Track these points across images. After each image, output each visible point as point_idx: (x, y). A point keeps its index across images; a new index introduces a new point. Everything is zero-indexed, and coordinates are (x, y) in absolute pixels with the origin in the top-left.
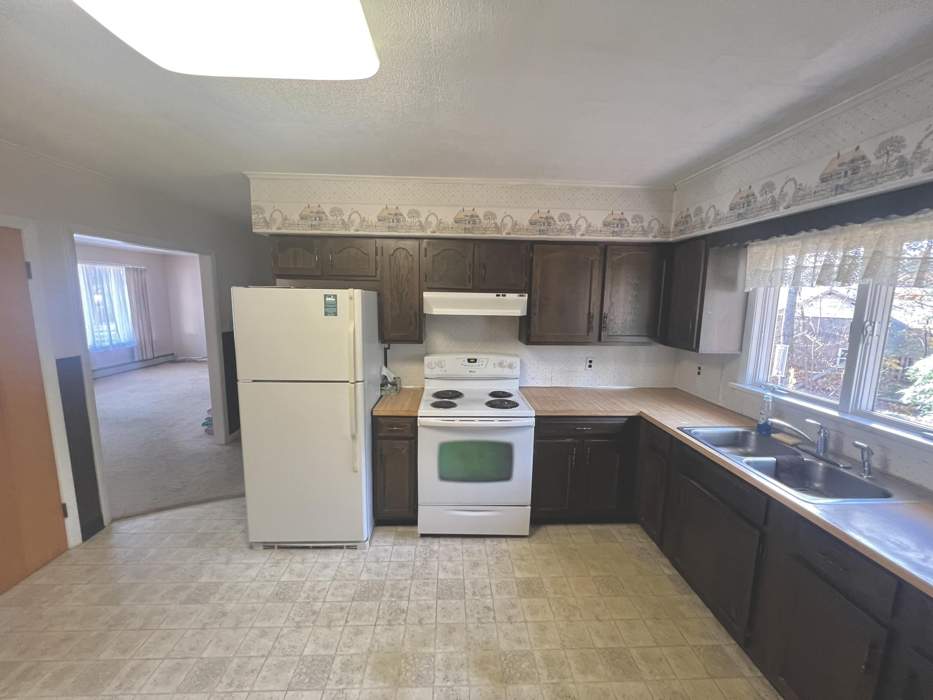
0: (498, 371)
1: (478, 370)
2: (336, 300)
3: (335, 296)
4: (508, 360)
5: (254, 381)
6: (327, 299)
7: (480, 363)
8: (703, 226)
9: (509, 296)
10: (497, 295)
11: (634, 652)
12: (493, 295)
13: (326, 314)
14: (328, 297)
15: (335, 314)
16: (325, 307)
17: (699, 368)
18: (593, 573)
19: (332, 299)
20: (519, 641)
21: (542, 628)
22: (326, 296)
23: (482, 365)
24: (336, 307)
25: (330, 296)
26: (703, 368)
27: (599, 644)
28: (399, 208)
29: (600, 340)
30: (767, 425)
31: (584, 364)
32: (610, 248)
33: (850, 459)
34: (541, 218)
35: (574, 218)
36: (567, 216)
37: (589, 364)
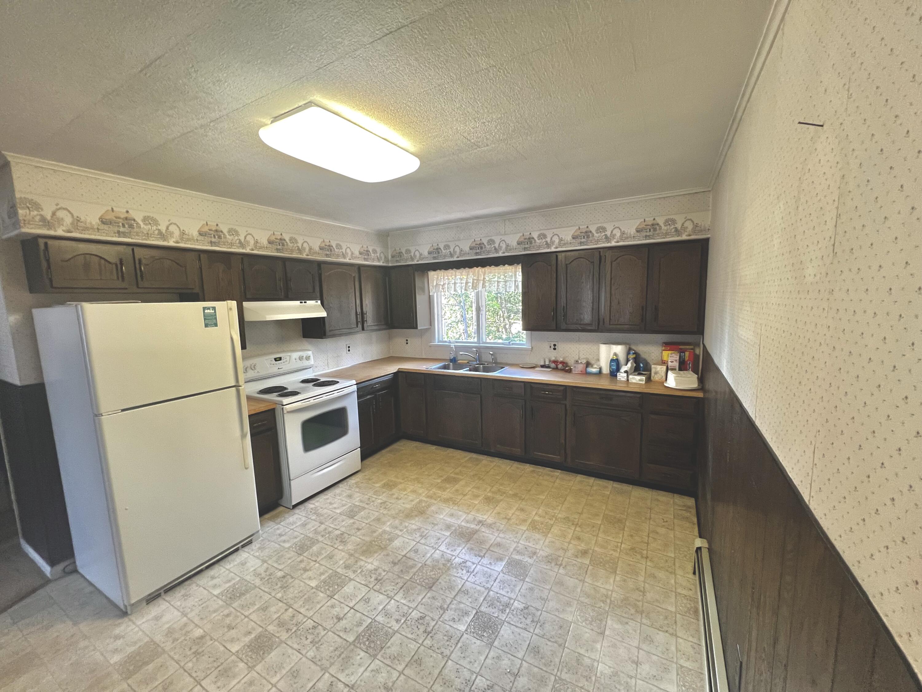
0: (300, 364)
1: (284, 366)
2: (215, 312)
3: (214, 308)
4: (304, 354)
5: (123, 410)
6: (206, 311)
7: (284, 360)
8: (412, 259)
9: (309, 302)
10: (301, 303)
11: (452, 475)
12: (297, 303)
13: (206, 326)
14: (207, 309)
15: (216, 325)
16: (205, 319)
17: (407, 340)
18: (409, 465)
19: (211, 311)
20: (412, 501)
21: (414, 491)
22: (204, 309)
23: (286, 361)
24: (216, 319)
25: (209, 308)
26: (409, 340)
27: (439, 481)
28: (219, 225)
29: (363, 329)
30: (454, 358)
31: (345, 350)
32: (362, 268)
33: (486, 362)
34: (326, 245)
35: (344, 248)
36: (340, 246)
37: (348, 349)
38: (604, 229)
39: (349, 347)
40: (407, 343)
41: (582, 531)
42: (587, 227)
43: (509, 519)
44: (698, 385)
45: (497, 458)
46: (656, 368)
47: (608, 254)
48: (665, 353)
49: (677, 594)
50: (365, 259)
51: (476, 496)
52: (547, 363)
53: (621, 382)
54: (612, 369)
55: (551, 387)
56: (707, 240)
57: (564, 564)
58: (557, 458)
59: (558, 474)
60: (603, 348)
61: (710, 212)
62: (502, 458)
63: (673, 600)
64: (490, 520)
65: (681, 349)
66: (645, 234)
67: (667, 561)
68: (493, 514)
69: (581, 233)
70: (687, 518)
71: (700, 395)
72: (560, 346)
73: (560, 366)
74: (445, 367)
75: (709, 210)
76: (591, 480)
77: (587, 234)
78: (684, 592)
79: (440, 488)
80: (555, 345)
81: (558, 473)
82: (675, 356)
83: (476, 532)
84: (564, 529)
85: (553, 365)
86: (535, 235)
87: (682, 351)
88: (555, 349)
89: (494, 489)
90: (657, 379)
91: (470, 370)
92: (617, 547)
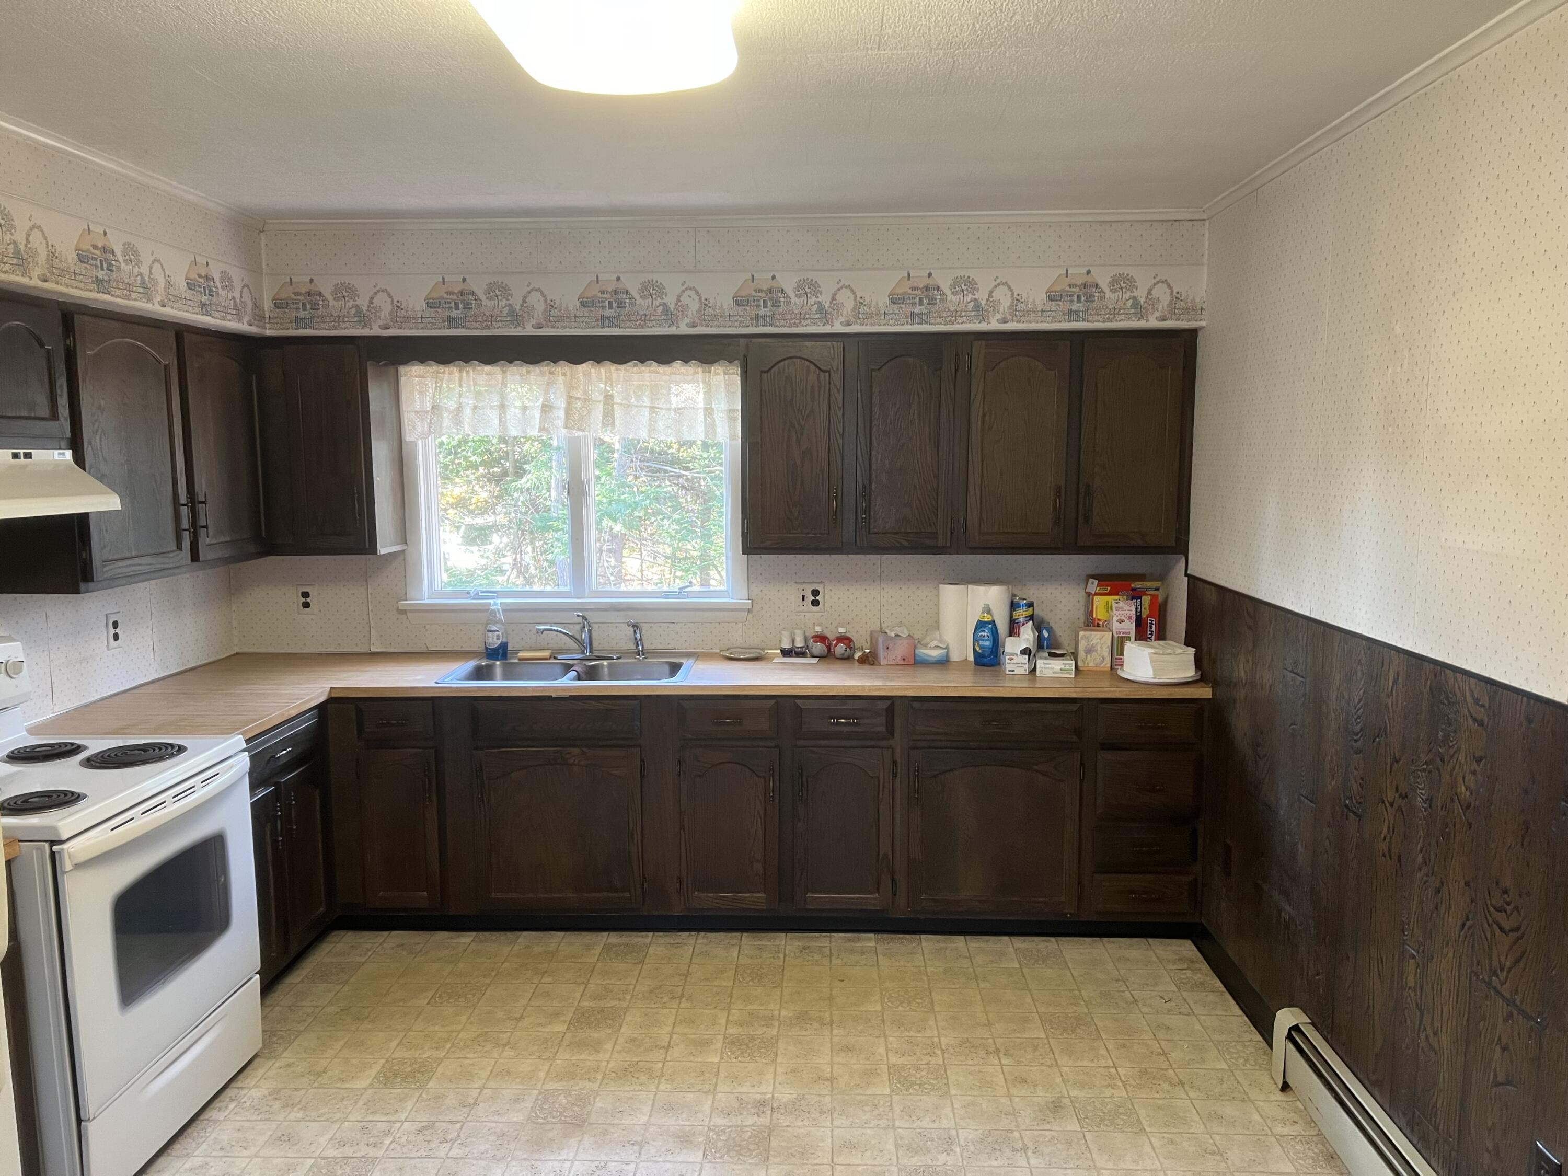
4: (2, 654)
8: (364, 320)
9: (38, 455)
10: (15, 456)
11: (587, 1003)
12: (5, 456)
17: (306, 595)
26: (316, 593)
29: (195, 557)
30: (504, 646)
31: (103, 634)
32: (187, 337)
33: (615, 652)
34: (95, 247)
35: (146, 260)
36: (136, 253)
37: (112, 631)
38: (972, 286)
39: (115, 625)
40: (306, 605)
41: (1019, 1063)
42: (930, 275)
43: (831, 1080)
44: (1196, 672)
45: (684, 935)
46: (1087, 638)
47: (979, 348)
48: (1100, 602)
49: (1279, 1138)
50: (204, 308)
51: (703, 1044)
52: (799, 643)
53: (1014, 677)
54: (981, 647)
55: (850, 705)
56: (1191, 335)
57: (1031, 1145)
58: (869, 900)
59: (872, 944)
60: (950, 594)
61: (1205, 268)
62: (699, 929)
63: (1278, 1150)
64: (786, 1094)
65: (1134, 590)
66: (1068, 306)
67: (1221, 1080)
68: (780, 1079)
69: (913, 289)
70: (1202, 983)
71: (1205, 692)
72: (829, 595)
73: (840, 648)
74: (480, 673)
75: (1203, 264)
76: (959, 942)
77: (930, 293)
78: (1286, 1130)
79: (579, 1045)
80: (815, 593)
81: (869, 941)
82: (1126, 607)
83: (770, 1131)
84: (977, 1068)
85: (819, 647)
86: (788, 283)
87: (1136, 596)
88: (815, 603)
89: (736, 1014)
90: (1091, 665)
91: (579, 678)
92: (1111, 1077)
